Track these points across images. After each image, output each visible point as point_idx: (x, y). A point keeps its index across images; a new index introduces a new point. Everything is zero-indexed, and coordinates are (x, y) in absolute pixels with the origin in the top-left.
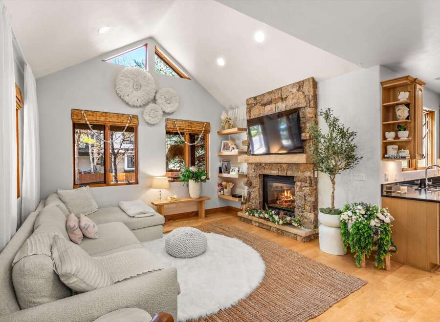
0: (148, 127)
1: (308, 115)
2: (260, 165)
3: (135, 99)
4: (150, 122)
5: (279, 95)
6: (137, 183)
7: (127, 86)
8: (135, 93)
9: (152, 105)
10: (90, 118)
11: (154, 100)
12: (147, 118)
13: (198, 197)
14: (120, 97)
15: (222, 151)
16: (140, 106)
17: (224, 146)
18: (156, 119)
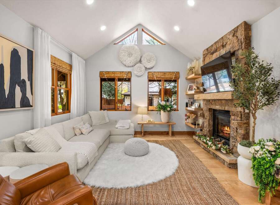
0: (136, 78)
1: (240, 57)
2: (209, 101)
3: (129, 62)
4: (138, 75)
5: (222, 44)
6: (131, 110)
7: (124, 56)
8: (129, 59)
9: (138, 65)
10: (107, 75)
11: (140, 61)
12: (135, 72)
13: (167, 122)
14: (121, 62)
15: (187, 91)
16: (132, 66)
17: (190, 88)
18: (141, 73)
